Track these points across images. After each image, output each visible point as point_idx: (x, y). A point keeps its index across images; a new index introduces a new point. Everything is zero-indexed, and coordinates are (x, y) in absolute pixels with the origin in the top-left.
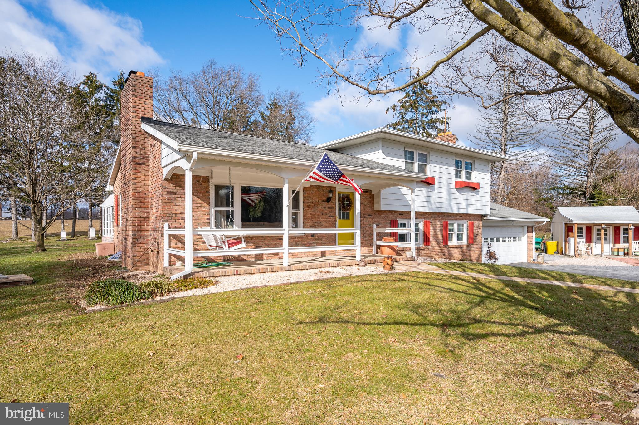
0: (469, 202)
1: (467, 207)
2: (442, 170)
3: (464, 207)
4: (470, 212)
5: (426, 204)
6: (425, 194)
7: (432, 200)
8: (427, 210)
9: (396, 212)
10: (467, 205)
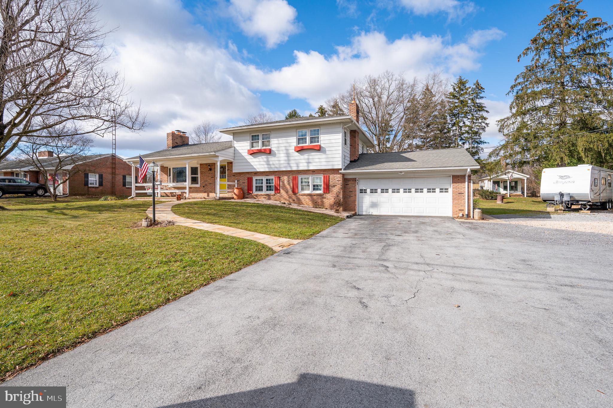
0: (310, 161)
1: (308, 164)
2: (281, 142)
3: (306, 164)
4: (311, 168)
5: (266, 166)
6: (265, 160)
7: (271, 163)
8: (267, 170)
9: (251, 172)
10: (308, 163)
